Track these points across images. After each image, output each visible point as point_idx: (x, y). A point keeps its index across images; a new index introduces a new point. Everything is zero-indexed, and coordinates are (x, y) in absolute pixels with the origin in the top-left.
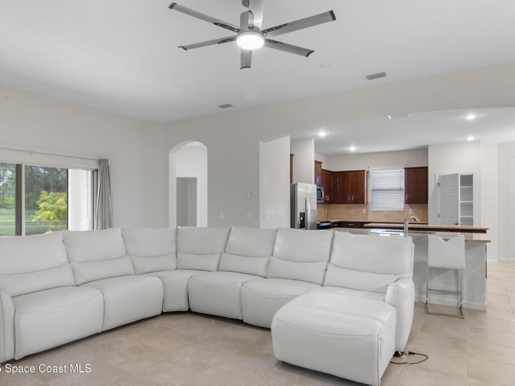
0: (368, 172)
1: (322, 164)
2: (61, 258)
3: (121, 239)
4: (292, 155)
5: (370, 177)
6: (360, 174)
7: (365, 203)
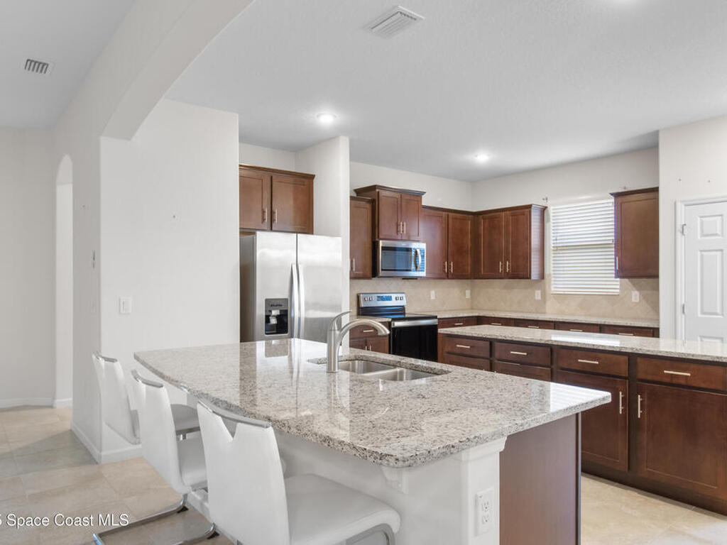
1: (423, 197)
4: (313, 177)
5: (549, 221)
6: (521, 214)
7: (532, 278)
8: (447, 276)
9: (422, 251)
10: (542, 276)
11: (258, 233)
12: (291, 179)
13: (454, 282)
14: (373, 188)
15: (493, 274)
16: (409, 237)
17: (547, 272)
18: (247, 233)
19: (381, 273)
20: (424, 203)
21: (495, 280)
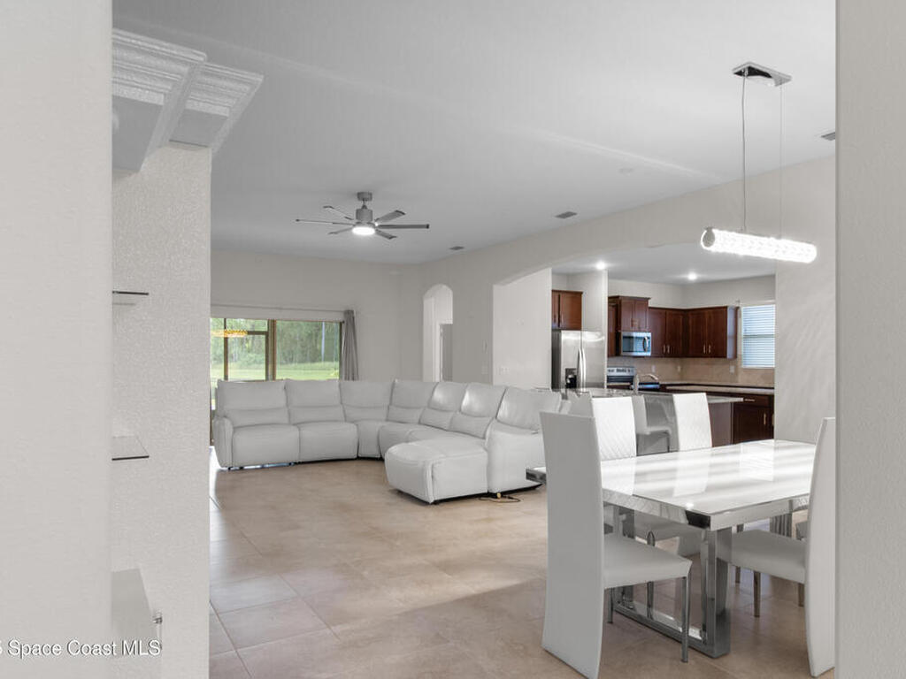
0: (737, 310)
1: (649, 301)
2: (282, 402)
3: (337, 389)
4: (581, 293)
5: (740, 317)
6: (720, 312)
7: (728, 357)
8: (666, 355)
9: (648, 338)
10: (735, 356)
11: (562, 332)
12: (569, 295)
13: (669, 359)
14: (618, 297)
15: (698, 354)
16: (639, 328)
17: (739, 353)
18: (556, 332)
19: (622, 354)
20: (650, 305)
21: (700, 359)
